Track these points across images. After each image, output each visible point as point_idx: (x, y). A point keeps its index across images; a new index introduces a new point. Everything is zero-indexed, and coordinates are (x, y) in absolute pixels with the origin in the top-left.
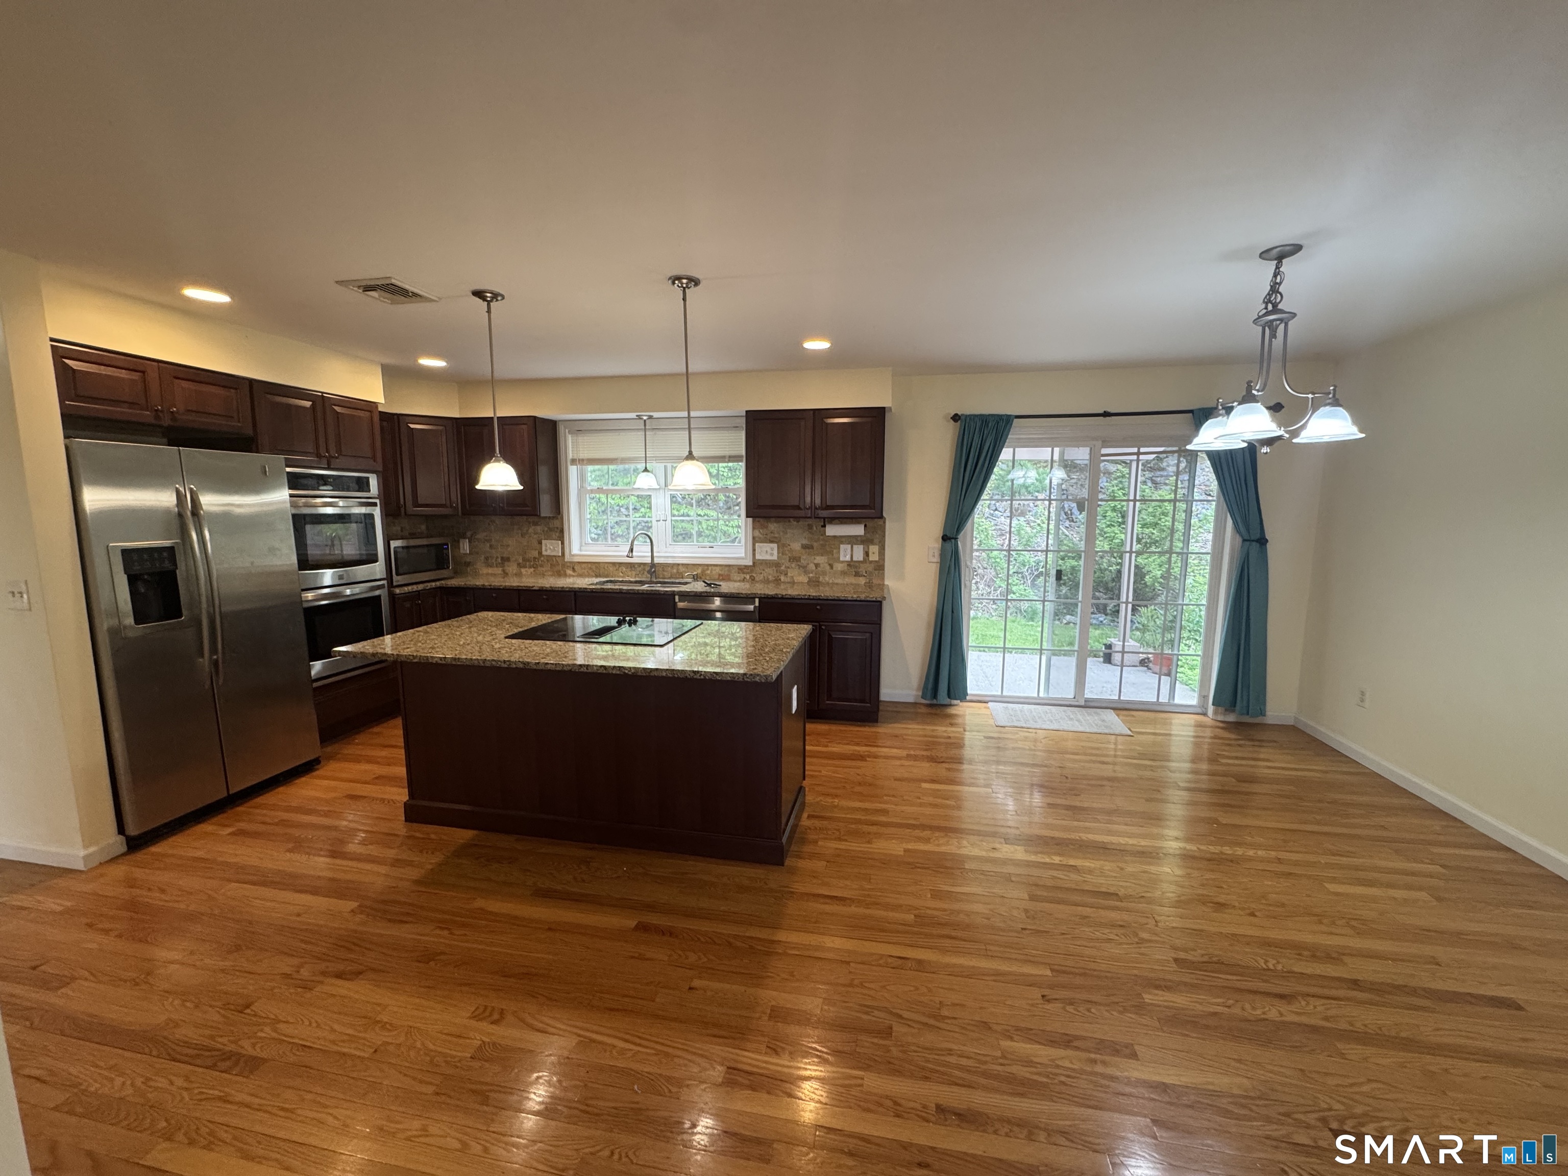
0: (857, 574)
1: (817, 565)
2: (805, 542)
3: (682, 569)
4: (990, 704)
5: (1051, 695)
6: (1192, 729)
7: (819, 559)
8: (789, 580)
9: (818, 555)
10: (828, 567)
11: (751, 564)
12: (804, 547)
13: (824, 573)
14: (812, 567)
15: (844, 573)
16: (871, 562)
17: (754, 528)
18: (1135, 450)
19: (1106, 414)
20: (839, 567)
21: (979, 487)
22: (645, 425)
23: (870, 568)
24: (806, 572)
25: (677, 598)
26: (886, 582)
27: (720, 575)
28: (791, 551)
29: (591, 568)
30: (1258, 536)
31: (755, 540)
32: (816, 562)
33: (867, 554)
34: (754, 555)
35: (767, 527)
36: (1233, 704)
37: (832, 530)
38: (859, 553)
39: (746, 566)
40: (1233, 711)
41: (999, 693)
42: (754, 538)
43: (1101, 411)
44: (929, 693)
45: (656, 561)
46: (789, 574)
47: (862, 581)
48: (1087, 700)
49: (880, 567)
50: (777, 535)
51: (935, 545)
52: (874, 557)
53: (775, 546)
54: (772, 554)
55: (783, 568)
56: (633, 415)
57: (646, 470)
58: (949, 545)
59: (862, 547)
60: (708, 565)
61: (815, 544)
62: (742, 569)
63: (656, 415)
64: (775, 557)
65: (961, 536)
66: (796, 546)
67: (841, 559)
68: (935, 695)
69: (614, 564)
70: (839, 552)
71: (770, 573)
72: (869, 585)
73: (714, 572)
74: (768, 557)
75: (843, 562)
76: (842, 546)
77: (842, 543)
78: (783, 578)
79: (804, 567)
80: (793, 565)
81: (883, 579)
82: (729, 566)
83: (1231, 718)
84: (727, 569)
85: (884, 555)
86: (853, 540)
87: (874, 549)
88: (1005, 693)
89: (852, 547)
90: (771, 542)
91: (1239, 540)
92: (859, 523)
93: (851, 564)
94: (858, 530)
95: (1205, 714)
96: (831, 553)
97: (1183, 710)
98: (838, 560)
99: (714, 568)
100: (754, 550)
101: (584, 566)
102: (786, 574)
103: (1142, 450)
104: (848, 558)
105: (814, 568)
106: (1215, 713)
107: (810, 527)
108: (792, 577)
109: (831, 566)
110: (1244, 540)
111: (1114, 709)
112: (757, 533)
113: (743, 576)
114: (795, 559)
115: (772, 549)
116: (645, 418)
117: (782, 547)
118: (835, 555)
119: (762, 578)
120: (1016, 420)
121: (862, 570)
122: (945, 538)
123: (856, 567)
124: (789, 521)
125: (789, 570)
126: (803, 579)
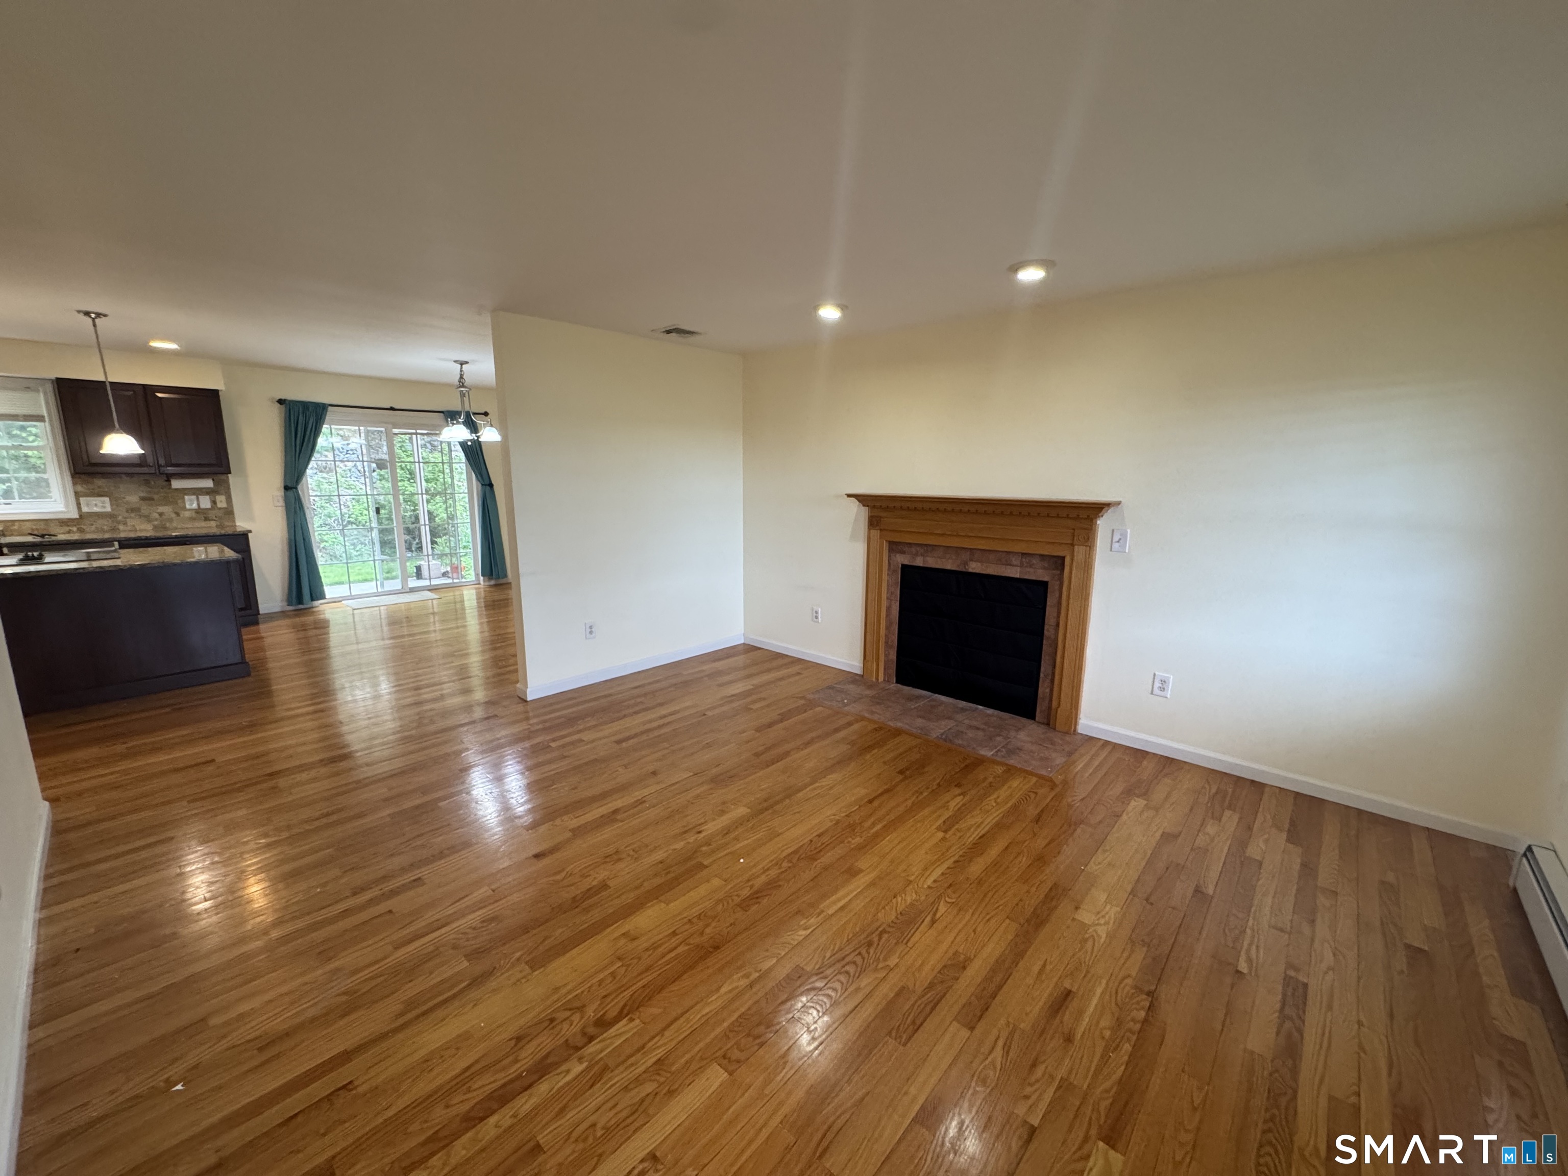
0: (207, 519)
1: (161, 514)
2: (142, 495)
4: (345, 602)
5: (386, 589)
6: (474, 594)
7: (167, 509)
8: (129, 528)
9: (159, 505)
10: (173, 515)
11: (76, 517)
12: (143, 499)
13: (171, 520)
14: (156, 515)
15: (192, 519)
16: (220, 509)
17: (74, 484)
18: (414, 431)
19: (392, 409)
20: (186, 514)
21: (309, 452)
23: (220, 514)
24: (149, 520)
26: (238, 524)
27: (33, 529)
28: (127, 503)
30: (488, 483)
31: (78, 494)
32: (159, 511)
33: (214, 502)
34: (79, 508)
35: (93, 482)
36: (491, 574)
37: (176, 484)
38: (205, 502)
39: (70, 519)
40: (492, 579)
41: (349, 594)
42: (76, 493)
43: (388, 407)
44: (294, 600)
46: (129, 524)
47: (213, 524)
48: (410, 588)
49: (229, 512)
50: (106, 490)
51: (279, 493)
52: (222, 504)
53: (107, 499)
54: (104, 507)
55: (120, 518)
58: (290, 493)
59: (207, 497)
60: (13, 521)
61: (156, 497)
62: (64, 522)
64: (109, 510)
65: (299, 487)
66: (133, 499)
67: (188, 506)
68: (300, 600)
70: (184, 502)
71: (104, 522)
72: (221, 527)
73: (24, 527)
74: (98, 510)
75: (190, 510)
76: (187, 497)
77: (186, 494)
78: (121, 526)
79: (145, 516)
80: (132, 516)
81: (234, 521)
82: (46, 520)
83: (493, 582)
84: (44, 523)
85: (231, 502)
86: (198, 492)
87: (221, 498)
88: (353, 594)
89: (198, 497)
90: (101, 496)
91: (480, 485)
92: (208, 478)
93: (199, 511)
94: (208, 483)
95: (479, 584)
96: (177, 503)
98: (184, 508)
99: (23, 523)
100: (78, 504)
102: (125, 524)
103: (419, 432)
104: (196, 507)
105: (158, 517)
106: (484, 581)
107: (147, 481)
108: (134, 526)
109: (178, 514)
110: (482, 485)
111: (429, 590)
112: (79, 488)
113: (70, 527)
114: (134, 510)
115: (103, 502)
117: (114, 501)
118: (181, 505)
119: (94, 529)
120: (330, 408)
121: (212, 514)
122: (286, 488)
123: (205, 513)
124: (121, 477)
125: (128, 520)
126: (148, 527)
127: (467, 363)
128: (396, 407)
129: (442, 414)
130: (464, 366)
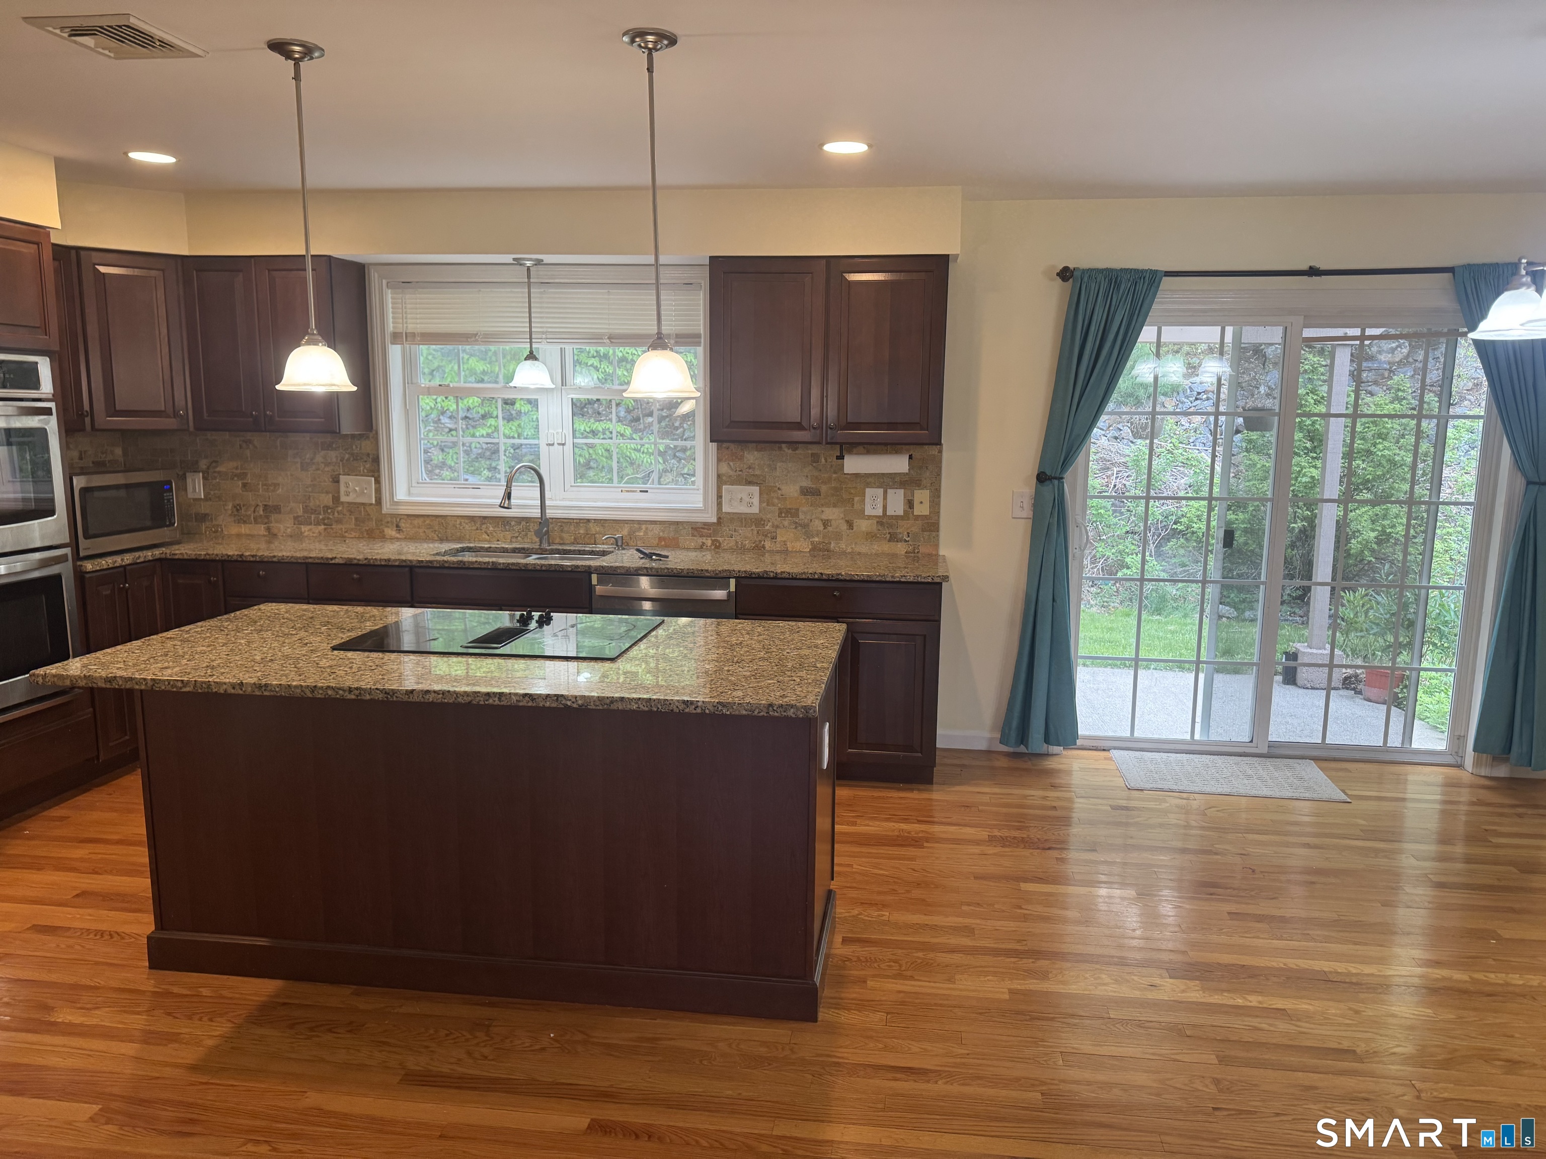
0: (893, 538)
1: (826, 523)
2: (806, 483)
3: (594, 528)
4: (1115, 753)
5: (1214, 737)
6: (1439, 789)
7: (833, 514)
8: (778, 547)
9: (827, 505)
10: (844, 527)
11: (714, 520)
12: (805, 492)
13: (838, 536)
14: (817, 525)
15: (871, 536)
16: (917, 517)
17: (719, 460)
18: (1357, 332)
19: (1313, 272)
20: (863, 525)
21: (1101, 393)
22: (529, 277)
23: (916, 528)
24: (808, 535)
25: (594, 578)
26: (942, 552)
27: (660, 539)
28: (783, 498)
29: (430, 527)
31: (721, 480)
32: (824, 517)
33: (910, 504)
34: (719, 504)
35: (741, 458)
36: (1507, 748)
37: (854, 464)
38: (896, 503)
39: (705, 524)
40: (1507, 760)
41: (1127, 734)
42: (719, 476)
43: (1304, 267)
44: (1013, 734)
45: (550, 513)
46: (779, 539)
47: (901, 548)
48: (1272, 745)
49: (931, 525)
50: (758, 472)
51: (1026, 489)
52: (922, 509)
53: (755, 490)
54: (750, 505)
55: (768, 527)
56: (508, 258)
57: (532, 356)
58: (1048, 489)
59: (902, 492)
60: (640, 522)
61: (824, 488)
62: (698, 529)
63: (548, 258)
64: (755, 509)
65: (1068, 476)
66: (791, 490)
67: (868, 511)
68: (1023, 736)
69: (472, 519)
70: (863, 501)
71: (746, 535)
72: (913, 556)
73: (650, 534)
74: (743, 509)
75: (870, 517)
76: (867, 490)
77: (868, 485)
78: (768, 544)
79: (805, 526)
80: (786, 523)
81: (937, 546)
82: (677, 523)
84: (672, 528)
85: (939, 504)
86: (886, 481)
87: (922, 496)
88: (1137, 734)
89: (885, 493)
90: (749, 483)
91: (1521, 482)
92: (901, 452)
93: (884, 521)
94: (898, 464)
95: (1461, 766)
96: (851, 501)
97: (1427, 759)
98: (862, 513)
99: (650, 527)
100: (719, 497)
101: (416, 522)
102: (773, 538)
103: (1369, 332)
104: (880, 512)
105: (821, 528)
106: (1478, 763)
107: (815, 458)
108: (785, 543)
109: (850, 525)
110: (1529, 483)
111: (1315, 759)
112: (724, 469)
113: (700, 540)
114: (789, 512)
115: (751, 495)
116: (528, 263)
117: (767, 493)
118: (857, 506)
119: (732, 544)
120: (1166, 280)
121: (902, 531)
122: (1042, 478)
123: (891, 526)
124: (780, 448)
125: (778, 531)
126: (804, 546)
128: (1323, 267)
129: (1447, 276)
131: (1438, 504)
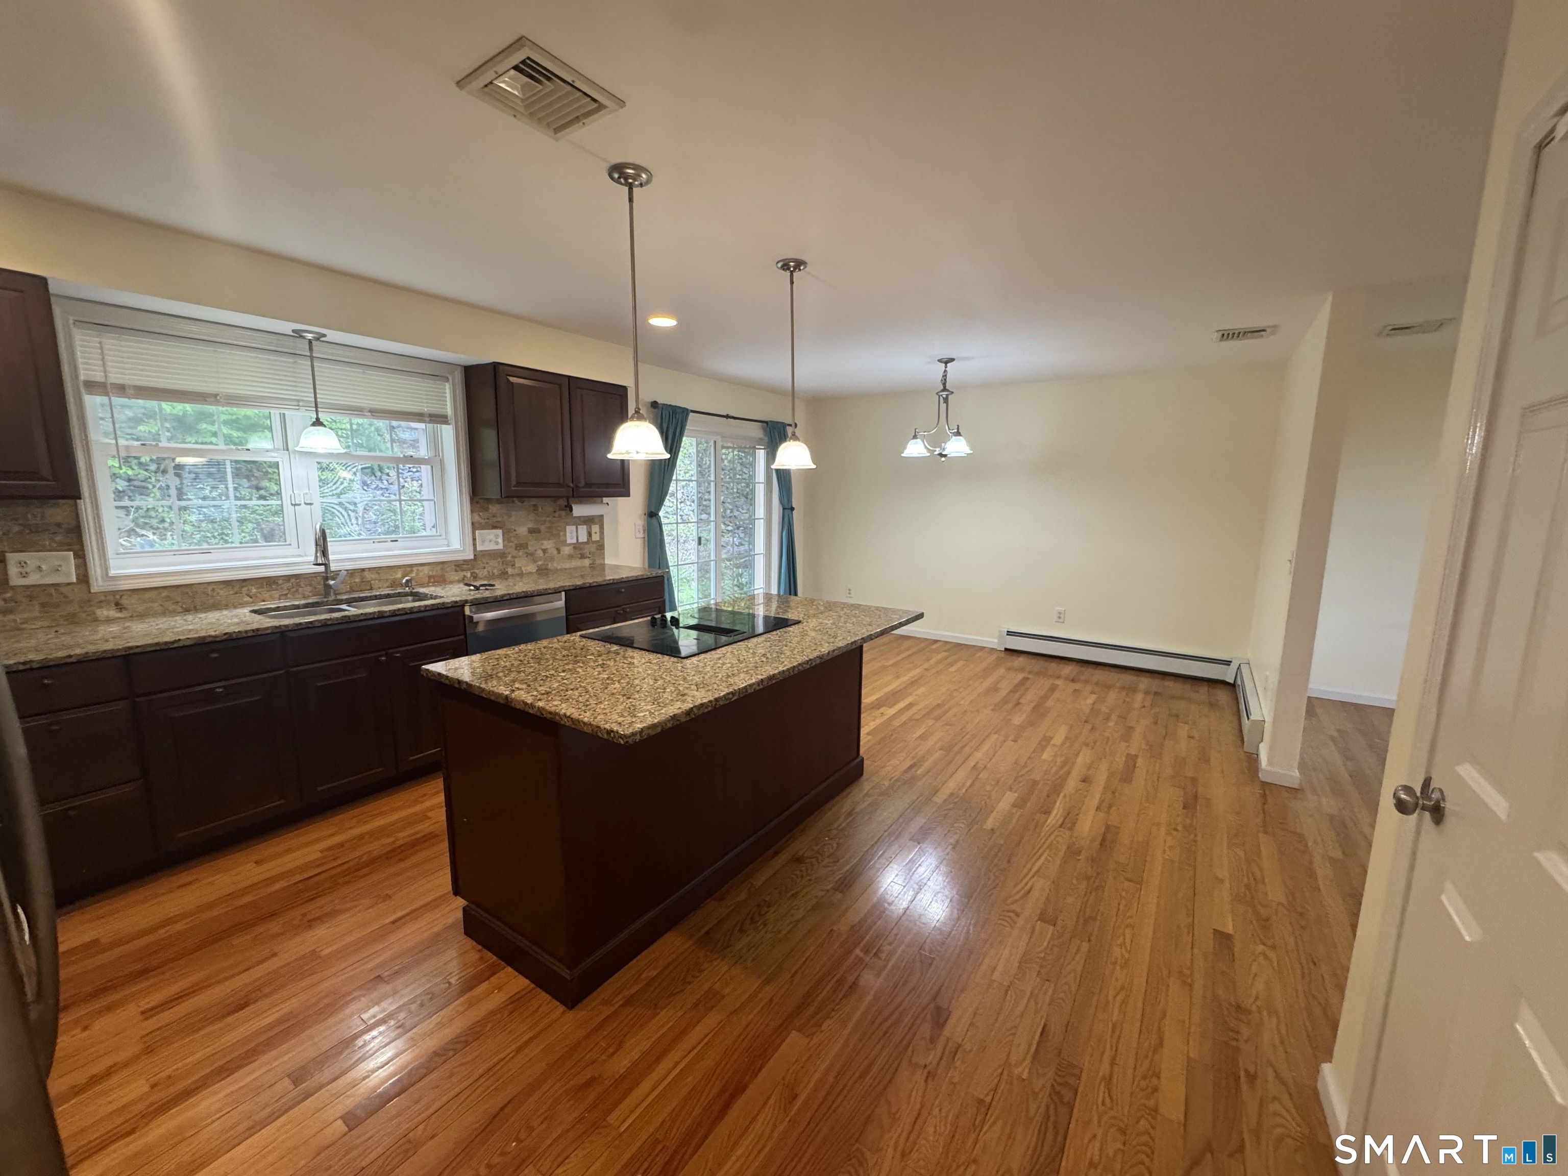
0: (583, 557)
1: (545, 551)
2: (531, 525)
3: (368, 576)
7: (548, 544)
8: (516, 571)
9: (545, 539)
10: (555, 552)
11: (472, 557)
12: (531, 531)
13: (552, 559)
14: (539, 553)
15: (570, 557)
16: (594, 542)
17: (472, 512)
19: (727, 417)
20: (566, 550)
22: (311, 349)
23: (593, 548)
24: (535, 561)
25: (467, 611)
26: (606, 562)
27: (430, 577)
28: (517, 536)
30: (791, 506)
31: (475, 527)
32: (543, 547)
33: (590, 534)
34: (475, 545)
35: (487, 510)
37: (579, 510)
38: (583, 534)
39: (464, 561)
42: (473, 524)
46: (517, 565)
47: (587, 562)
49: (601, 546)
50: (499, 519)
51: (641, 521)
52: (596, 537)
53: (499, 532)
54: (497, 543)
55: (509, 558)
56: (286, 327)
57: (318, 423)
58: (654, 520)
59: (585, 527)
60: (411, 566)
61: (543, 528)
62: (459, 566)
63: (333, 335)
64: (500, 546)
65: (661, 514)
66: (522, 530)
67: (569, 541)
70: (565, 535)
71: (495, 566)
72: (592, 566)
73: (421, 574)
74: (492, 547)
75: (570, 544)
76: (567, 527)
77: (576, 524)
78: (510, 571)
79: (532, 555)
80: (521, 554)
81: (604, 559)
82: (443, 563)
84: (439, 567)
85: (603, 533)
86: (583, 520)
87: (595, 529)
89: (577, 528)
90: (495, 527)
93: (577, 546)
94: (603, 509)
96: (558, 536)
98: (564, 543)
99: (420, 568)
100: (474, 539)
102: (513, 565)
104: (574, 541)
105: (542, 555)
107: (535, 507)
108: (520, 568)
109: (559, 550)
110: (785, 509)
112: (477, 518)
113: (462, 574)
114: (521, 546)
115: (497, 536)
116: (310, 336)
117: (507, 534)
118: (562, 538)
119: (486, 573)
121: (586, 552)
122: (649, 515)
123: (581, 549)
124: (513, 502)
125: (516, 560)
126: (532, 568)
127: (952, 360)
128: (731, 414)
129: (773, 427)
130: (948, 365)
131: (755, 519)
